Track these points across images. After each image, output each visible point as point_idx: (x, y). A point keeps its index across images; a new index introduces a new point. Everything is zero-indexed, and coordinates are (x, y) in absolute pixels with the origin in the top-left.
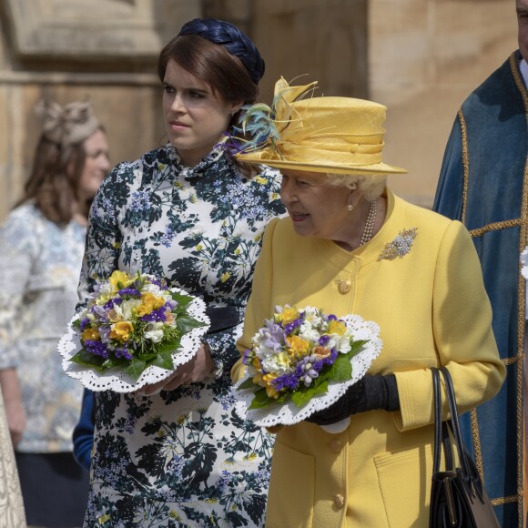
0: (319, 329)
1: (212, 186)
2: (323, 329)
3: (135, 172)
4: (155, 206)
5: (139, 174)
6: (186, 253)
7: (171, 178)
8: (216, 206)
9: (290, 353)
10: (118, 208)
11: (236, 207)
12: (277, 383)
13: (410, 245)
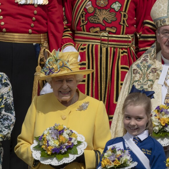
0: (68, 134)
2: (70, 135)
9: (59, 141)
12: (53, 150)
13: (87, 107)
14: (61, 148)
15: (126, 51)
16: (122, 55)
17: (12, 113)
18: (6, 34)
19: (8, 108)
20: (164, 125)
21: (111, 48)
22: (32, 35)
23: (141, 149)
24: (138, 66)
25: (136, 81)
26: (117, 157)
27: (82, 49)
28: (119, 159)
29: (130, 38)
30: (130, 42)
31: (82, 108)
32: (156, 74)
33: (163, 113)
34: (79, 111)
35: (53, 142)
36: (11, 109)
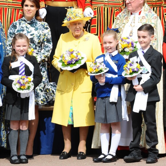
1: (33, 25)
2: (77, 54)
3: (17, 23)
4: (23, 29)
5: (18, 23)
6: (32, 37)
7: (25, 24)
8: (35, 28)
9: (71, 57)
10: (15, 30)
11: (39, 28)
12: (68, 62)
13: (88, 39)
14: (72, 61)
15: (118, 9)
16: (116, 11)
17: (50, 44)
18: (54, 2)
19: (48, 41)
20: (123, 48)
21: (110, 8)
22: (68, 2)
23: (113, 60)
24: (120, 16)
25: (118, 24)
26: (97, 67)
27: (95, 9)
28: (98, 68)
29: (120, 2)
30: (121, 4)
31: (85, 40)
32: (127, 20)
33: (123, 41)
34: (84, 42)
35: (68, 58)
36: (50, 42)
